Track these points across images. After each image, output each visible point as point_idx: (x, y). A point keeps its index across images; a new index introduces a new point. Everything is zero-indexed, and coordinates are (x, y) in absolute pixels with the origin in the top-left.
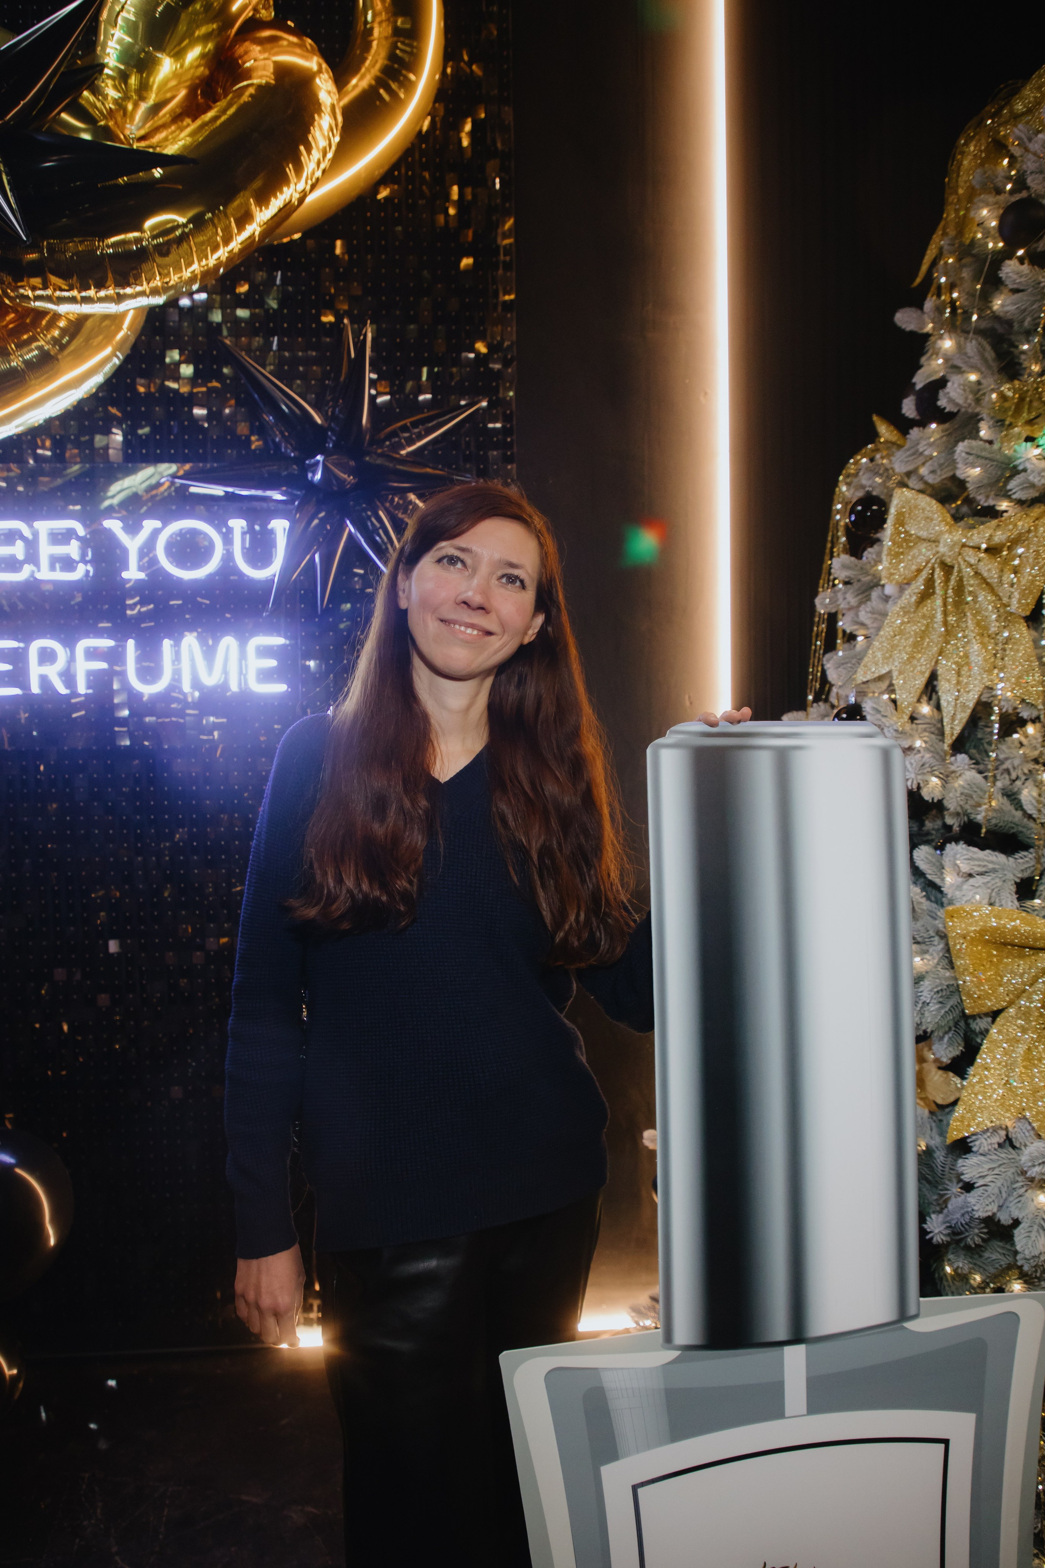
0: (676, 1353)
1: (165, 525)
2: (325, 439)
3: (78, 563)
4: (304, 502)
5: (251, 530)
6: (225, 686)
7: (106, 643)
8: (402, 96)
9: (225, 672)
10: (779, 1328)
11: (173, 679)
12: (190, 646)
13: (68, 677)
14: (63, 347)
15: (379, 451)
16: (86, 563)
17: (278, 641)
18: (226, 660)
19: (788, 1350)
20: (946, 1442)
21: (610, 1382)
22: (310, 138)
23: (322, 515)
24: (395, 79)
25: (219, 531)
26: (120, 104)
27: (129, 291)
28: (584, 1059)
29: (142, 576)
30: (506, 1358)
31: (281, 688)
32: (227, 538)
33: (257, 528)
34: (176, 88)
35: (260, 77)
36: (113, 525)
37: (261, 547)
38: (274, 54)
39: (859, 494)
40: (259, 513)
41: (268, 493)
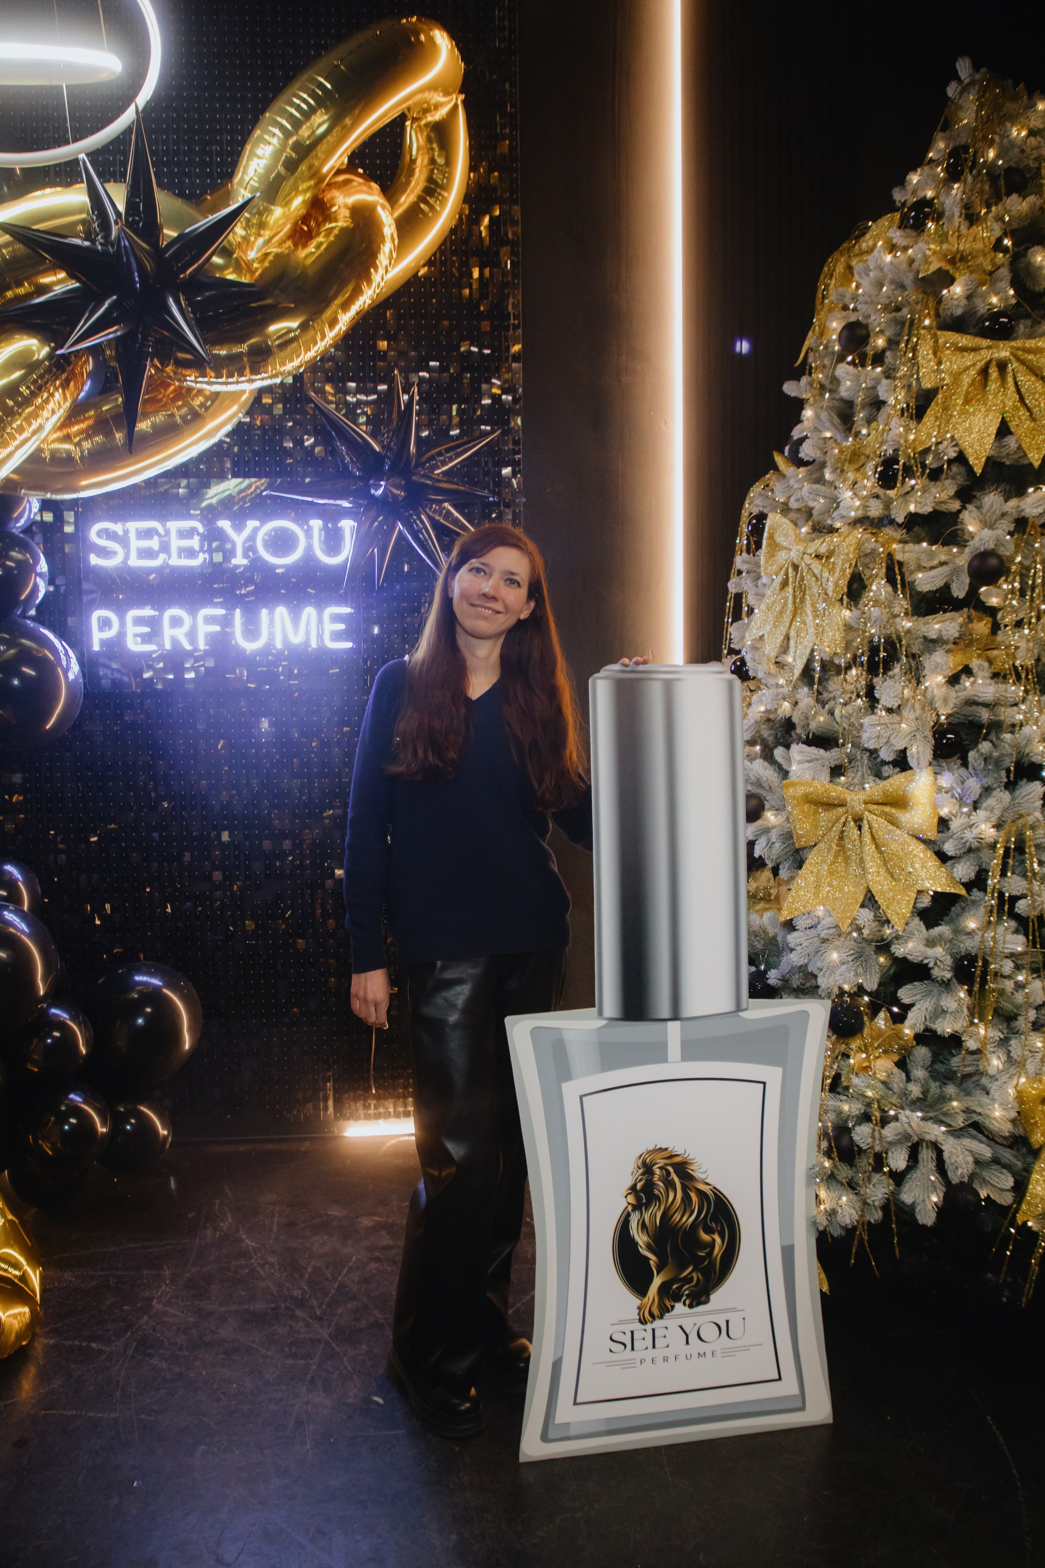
0: (605, 1022)
1: (262, 524)
2: (383, 464)
3: (198, 552)
4: (367, 509)
5: (325, 528)
6: (307, 643)
7: (221, 612)
8: (438, 209)
9: (308, 633)
10: (665, 1011)
11: (269, 639)
12: (281, 613)
13: (192, 635)
14: (207, 409)
15: (422, 473)
16: (204, 552)
17: (347, 610)
18: (308, 624)
19: (670, 1023)
20: (764, 1083)
21: (567, 1036)
22: (378, 262)
23: (381, 518)
24: (432, 196)
25: (303, 529)
26: (245, 239)
27: (259, 376)
28: (556, 870)
29: (245, 562)
30: (509, 1020)
31: (349, 645)
32: (308, 533)
33: (330, 525)
34: (284, 224)
35: (343, 221)
36: (224, 524)
37: (333, 541)
38: (350, 195)
39: (755, 511)
40: (331, 516)
41: (338, 502)
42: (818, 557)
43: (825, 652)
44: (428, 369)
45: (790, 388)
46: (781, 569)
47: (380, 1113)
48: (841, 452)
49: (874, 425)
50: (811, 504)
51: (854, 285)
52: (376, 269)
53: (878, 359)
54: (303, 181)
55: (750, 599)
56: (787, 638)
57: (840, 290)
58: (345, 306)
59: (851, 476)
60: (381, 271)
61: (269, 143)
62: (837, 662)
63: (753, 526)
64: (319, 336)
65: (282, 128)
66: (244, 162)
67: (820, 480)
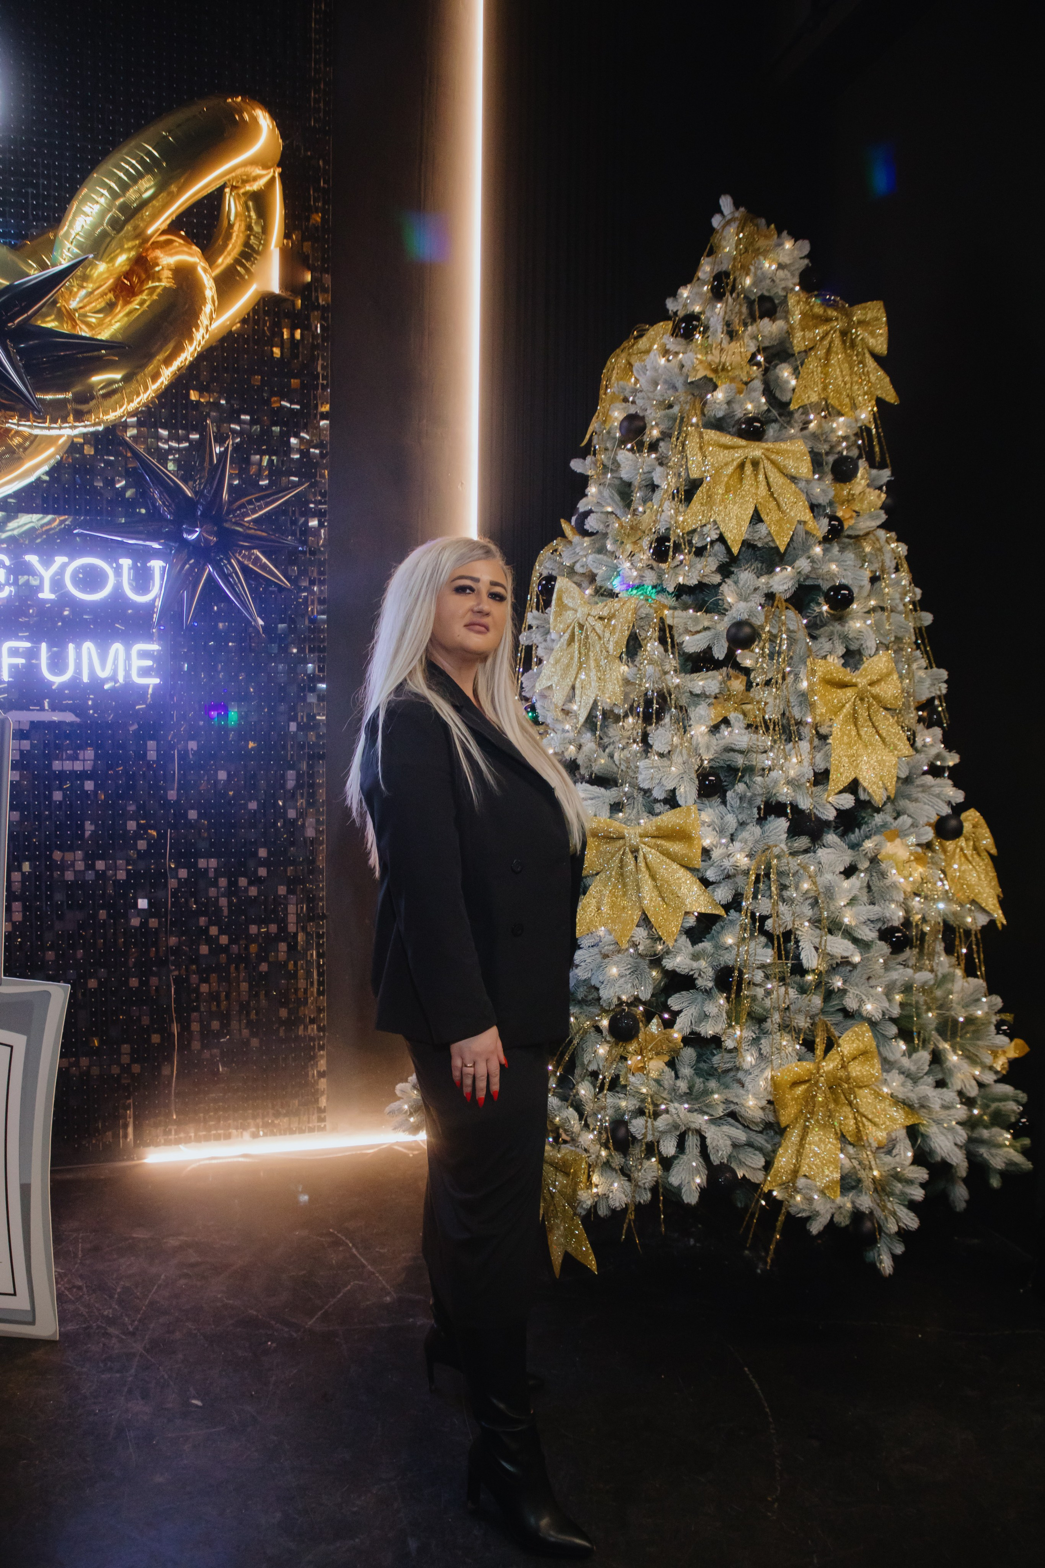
1: (71, 560)
2: (195, 510)
3: (4, 585)
4: (178, 551)
5: (134, 567)
7: (27, 645)
9: (115, 668)
11: (75, 672)
12: (89, 648)
14: (25, 449)
15: (233, 520)
16: (9, 585)
17: (154, 647)
18: (116, 658)
22: (199, 321)
23: (192, 561)
24: (248, 260)
25: (112, 567)
26: (68, 289)
29: (52, 596)
31: (155, 681)
32: (118, 571)
33: (139, 564)
34: (108, 278)
35: (166, 281)
36: (32, 559)
37: (142, 579)
38: (171, 255)
39: (545, 573)
40: (141, 556)
41: (148, 543)
42: (601, 618)
43: (606, 703)
44: (239, 422)
45: (577, 465)
46: (568, 627)
47: (180, 1138)
48: (621, 526)
49: (649, 504)
50: (595, 571)
51: (633, 380)
52: (197, 327)
53: (653, 447)
54: (128, 240)
55: (540, 652)
56: (573, 688)
57: (621, 383)
58: (168, 362)
59: (629, 547)
60: (202, 330)
61: (97, 202)
62: (616, 711)
63: (543, 586)
64: (142, 389)
65: (110, 189)
66: (70, 217)
67: (602, 550)
